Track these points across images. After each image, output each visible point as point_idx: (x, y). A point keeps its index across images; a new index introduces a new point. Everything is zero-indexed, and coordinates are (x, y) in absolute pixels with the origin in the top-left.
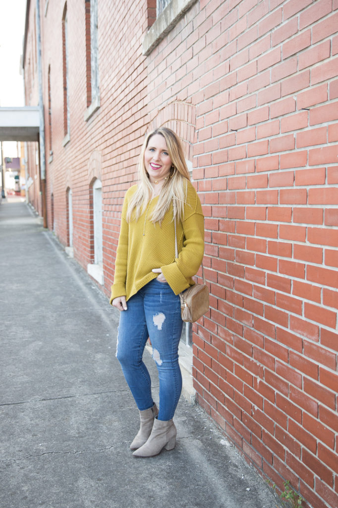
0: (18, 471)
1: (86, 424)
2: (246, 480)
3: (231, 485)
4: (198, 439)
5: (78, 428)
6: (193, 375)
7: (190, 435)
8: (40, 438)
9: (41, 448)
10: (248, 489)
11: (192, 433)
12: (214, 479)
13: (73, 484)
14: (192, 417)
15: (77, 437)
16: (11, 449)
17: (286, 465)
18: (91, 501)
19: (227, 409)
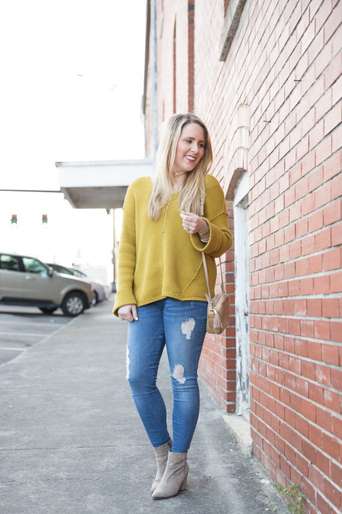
0: (31, 487)
1: (118, 464)
3: (250, 506)
4: (237, 478)
5: (108, 466)
7: (229, 476)
8: (64, 470)
9: (61, 476)
11: (233, 474)
12: (234, 502)
14: (242, 465)
16: (30, 475)
18: (95, 507)
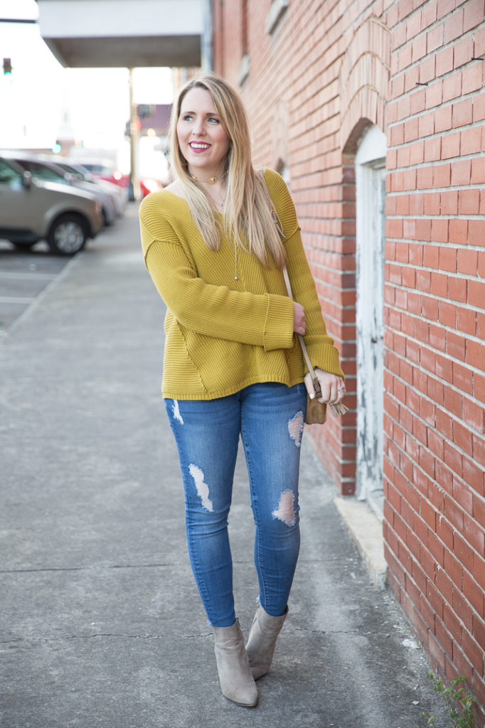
0: (49, 653)
1: (179, 603)
2: (420, 692)
3: (390, 695)
4: (365, 636)
5: (163, 607)
7: (353, 630)
8: (95, 615)
9: (93, 628)
10: (416, 703)
11: (359, 627)
12: (363, 686)
13: (130, 673)
14: (371, 607)
15: (156, 619)
16: (45, 626)
18: (152, 694)
19: (415, 583)
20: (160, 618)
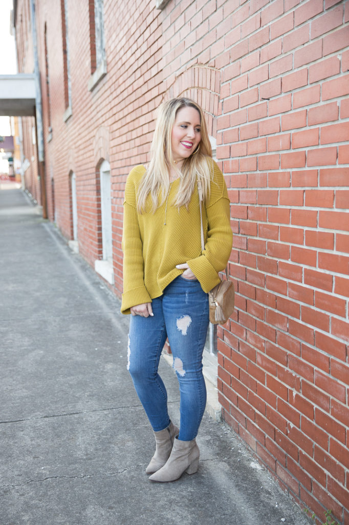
0: (18, 498)
2: (281, 509)
3: (263, 514)
4: (225, 461)
5: (86, 449)
6: (219, 387)
7: (215, 457)
8: (42, 460)
9: (44, 472)
10: (283, 520)
11: (218, 454)
12: (243, 508)
13: (80, 513)
14: (217, 436)
15: (84, 460)
16: (9, 474)
17: (327, 491)
19: (258, 427)
20: (87, 459)
